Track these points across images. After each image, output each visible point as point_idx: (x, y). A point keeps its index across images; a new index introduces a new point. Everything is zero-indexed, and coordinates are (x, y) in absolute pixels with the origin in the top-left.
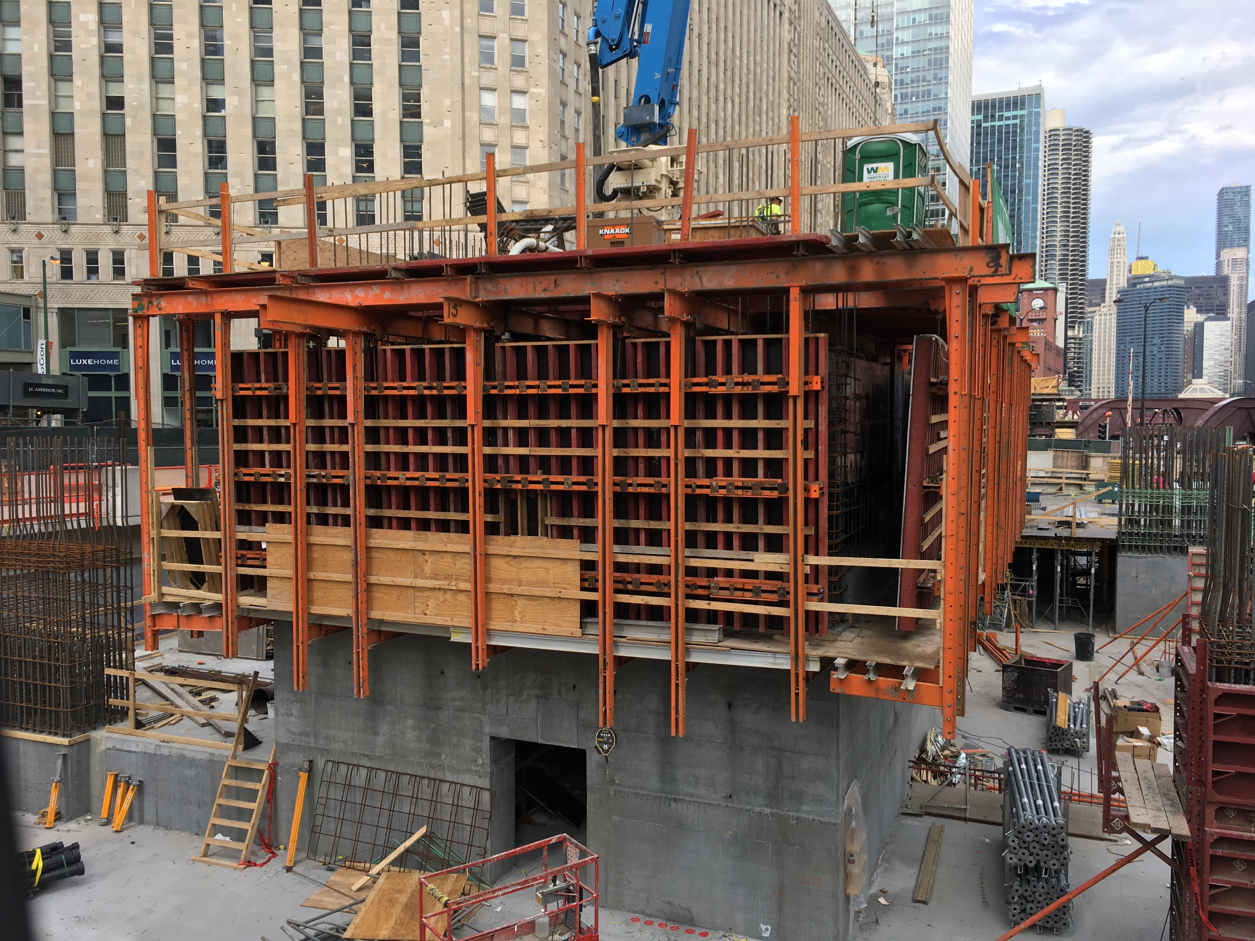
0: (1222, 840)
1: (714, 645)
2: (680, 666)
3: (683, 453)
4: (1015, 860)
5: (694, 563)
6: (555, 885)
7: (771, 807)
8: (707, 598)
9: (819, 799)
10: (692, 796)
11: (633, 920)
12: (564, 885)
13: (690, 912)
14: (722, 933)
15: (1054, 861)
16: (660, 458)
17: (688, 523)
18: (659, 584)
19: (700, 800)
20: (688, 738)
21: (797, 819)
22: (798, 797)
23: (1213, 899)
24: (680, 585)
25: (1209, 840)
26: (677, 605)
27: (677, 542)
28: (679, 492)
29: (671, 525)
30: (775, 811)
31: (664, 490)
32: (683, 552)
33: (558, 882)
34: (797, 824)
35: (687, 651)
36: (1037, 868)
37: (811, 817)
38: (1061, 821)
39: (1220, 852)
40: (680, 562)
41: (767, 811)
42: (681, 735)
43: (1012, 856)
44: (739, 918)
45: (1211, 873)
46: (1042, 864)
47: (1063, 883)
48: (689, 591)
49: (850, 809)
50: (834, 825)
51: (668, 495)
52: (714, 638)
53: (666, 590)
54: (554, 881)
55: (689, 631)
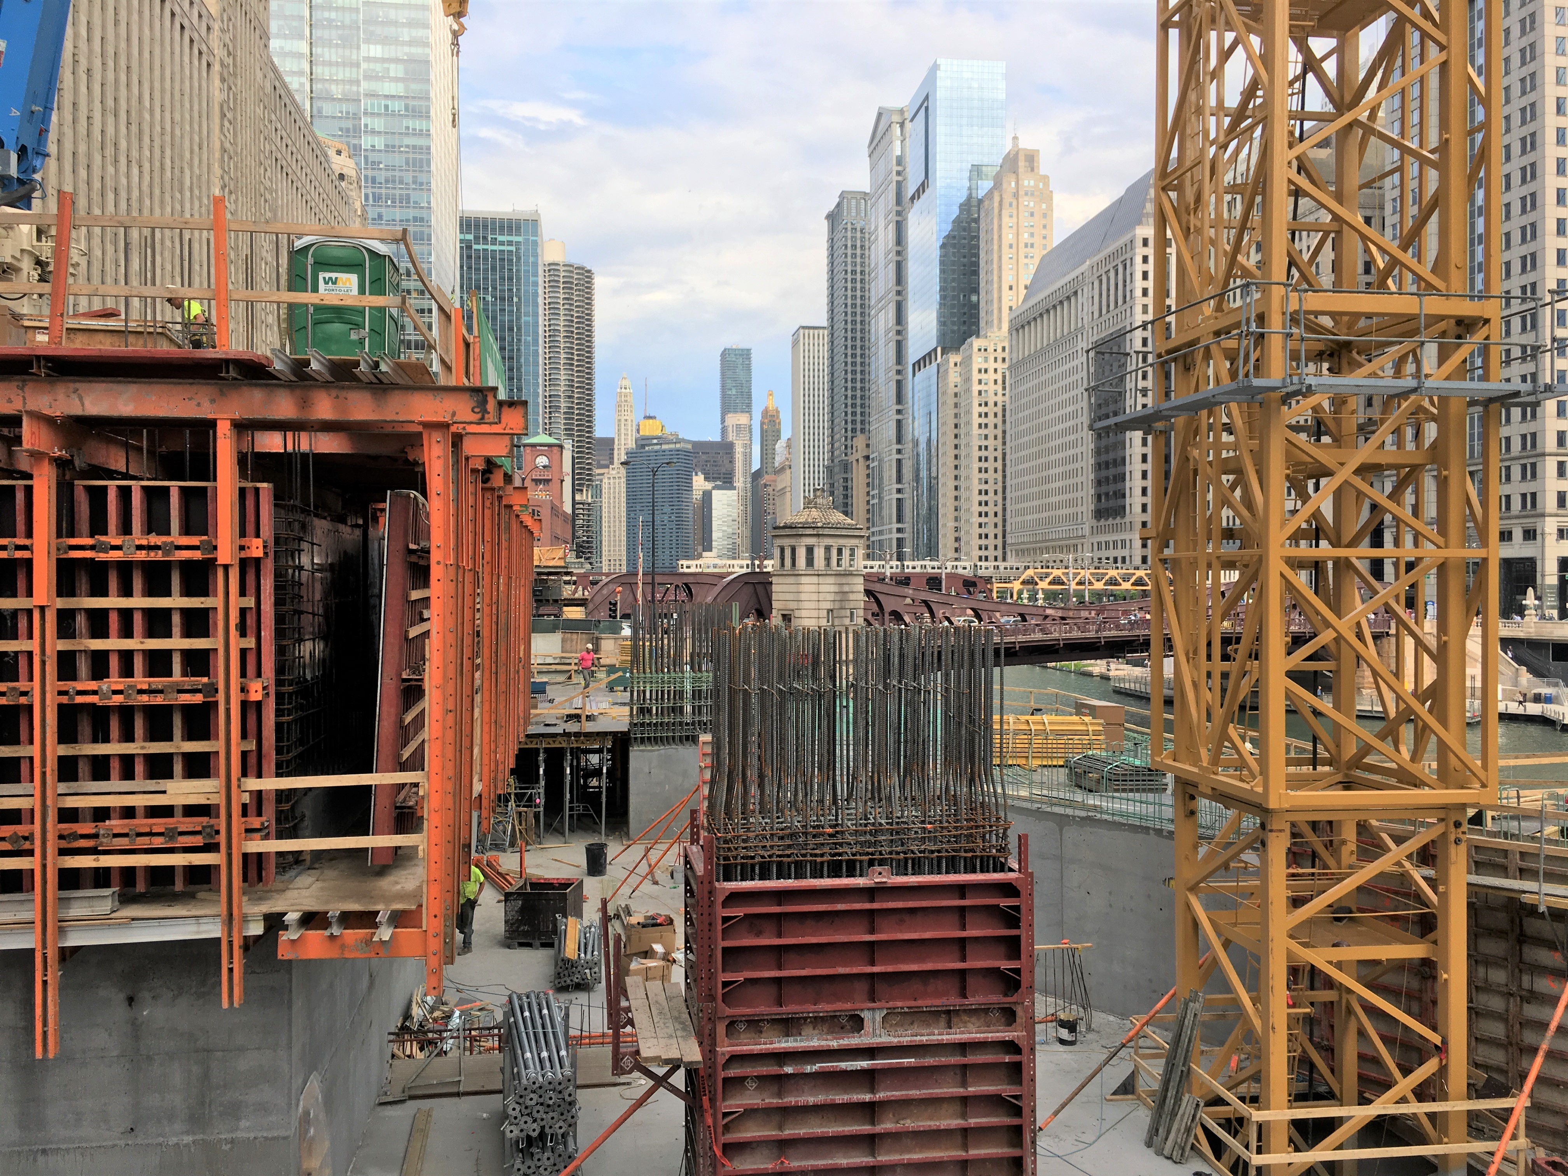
0: (733, 1059)
1: (106, 917)
2: (49, 956)
3: (54, 645)
4: (516, 1132)
5: (71, 802)
7: (194, 1134)
8: (94, 851)
9: (263, 1108)
10: (72, 1140)
15: (561, 1123)
16: (16, 653)
17: (62, 746)
18: (15, 838)
19: (85, 1145)
20: (66, 1057)
21: (232, 1141)
22: (234, 1111)
23: (727, 1128)
24: (51, 836)
25: (721, 1060)
26: (44, 866)
27: (44, 774)
28: (48, 702)
29: (35, 750)
30: (199, 1137)
31: (23, 700)
32: (55, 788)
34: (231, 1149)
35: (62, 931)
36: (542, 1135)
37: (252, 1135)
38: (568, 1072)
39: (732, 1072)
40: (49, 802)
41: (188, 1139)
42: (51, 1055)
43: (513, 1128)
45: (724, 1099)
46: (547, 1130)
47: (571, 1146)
48: (64, 844)
49: (307, 1113)
50: (285, 1138)
51: (30, 707)
52: (105, 907)
53: (27, 845)
55: (64, 902)
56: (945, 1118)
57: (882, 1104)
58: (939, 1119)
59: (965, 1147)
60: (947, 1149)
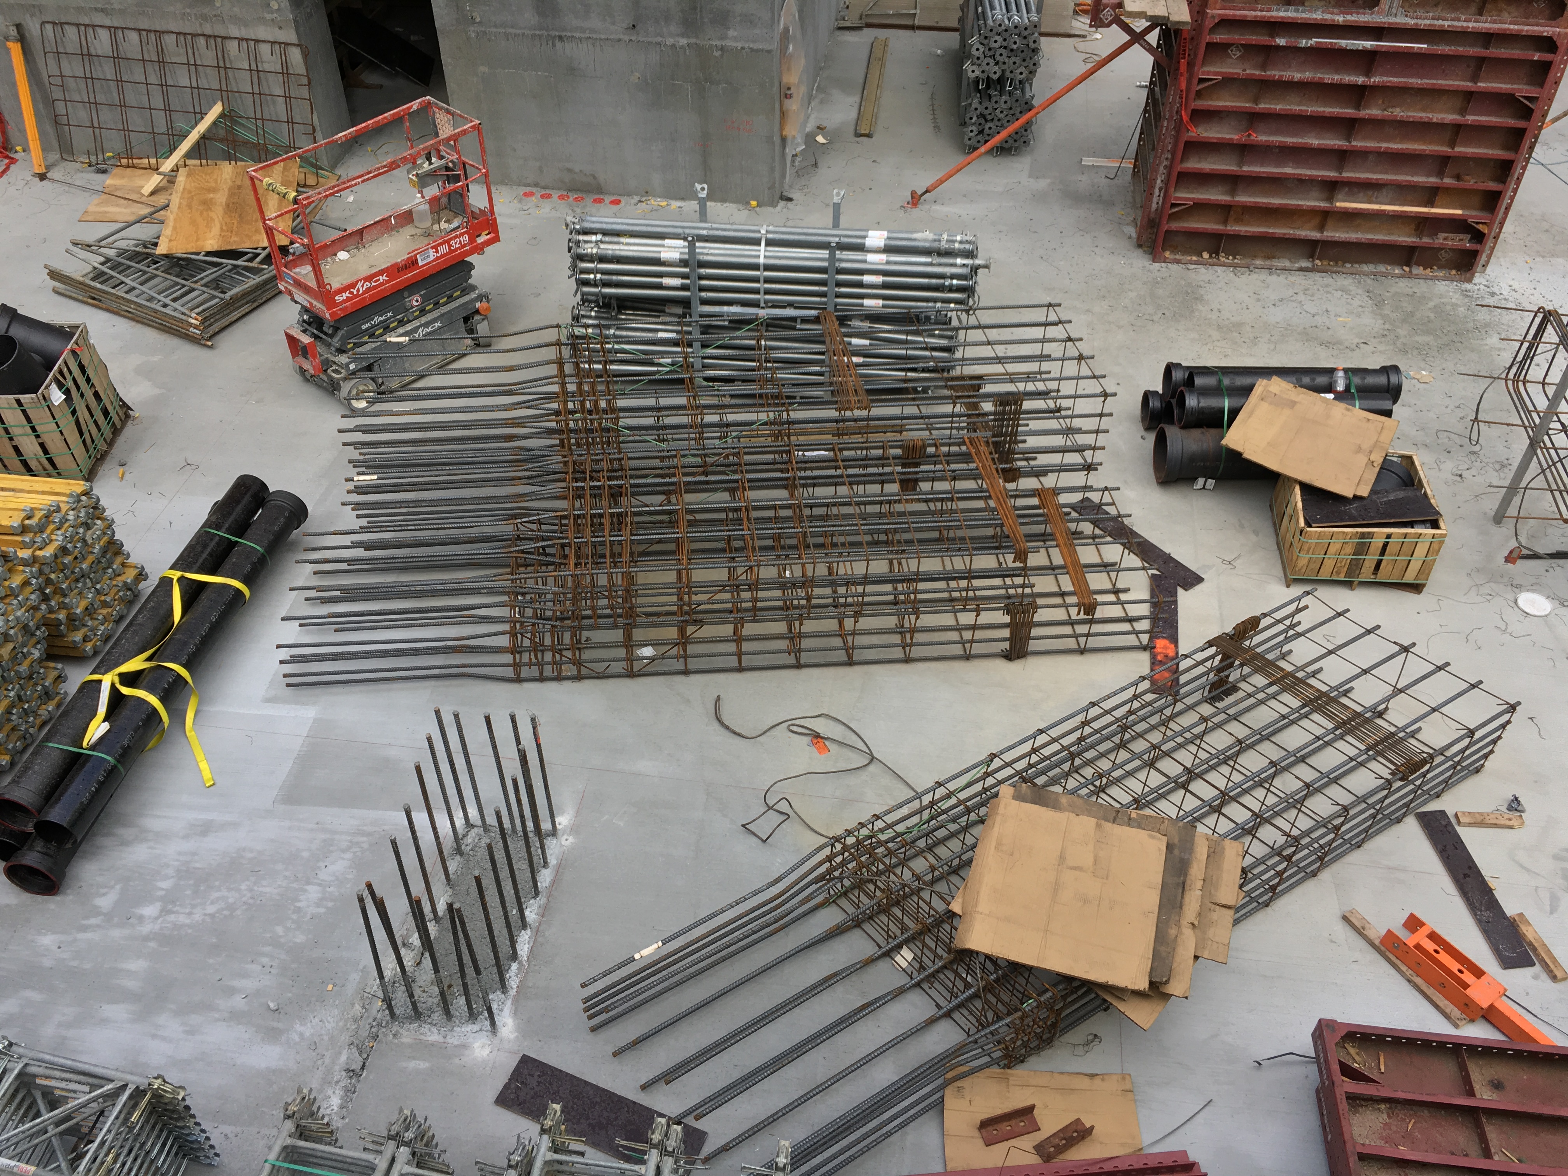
0: (1226, 23)
4: (977, 73)
6: (430, 164)
7: (688, 37)
9: (749, 20)
10: (583, 30)
11: (525, 194)
12: (443, 162)
13: (594, 177)
14: (636, 198)
15: (1022, 69)
19: (595, 36)
21: (722, 49)
22: (722, 19)
23: (1199, 94)
25: (1209, 23)
30: (693, 41)
33: (434, 160)
34: (722, 56)
36: (1001, 81)
37: (739, 45)
38: (1034, 18)
39: (1218, 38)
41: (683, 41)
43: (974, 68)
44: (657, 179)
45: (1203, 64)
46: (1008, 74)
47: (1028, 95)
49: (786, 30)
50: (769, 52)
54: (429, 158)
56: (1440, 112)
57: (1375, 88)
58: (1432, 112)
59: (1452, 145)
60: (1430, 143)
